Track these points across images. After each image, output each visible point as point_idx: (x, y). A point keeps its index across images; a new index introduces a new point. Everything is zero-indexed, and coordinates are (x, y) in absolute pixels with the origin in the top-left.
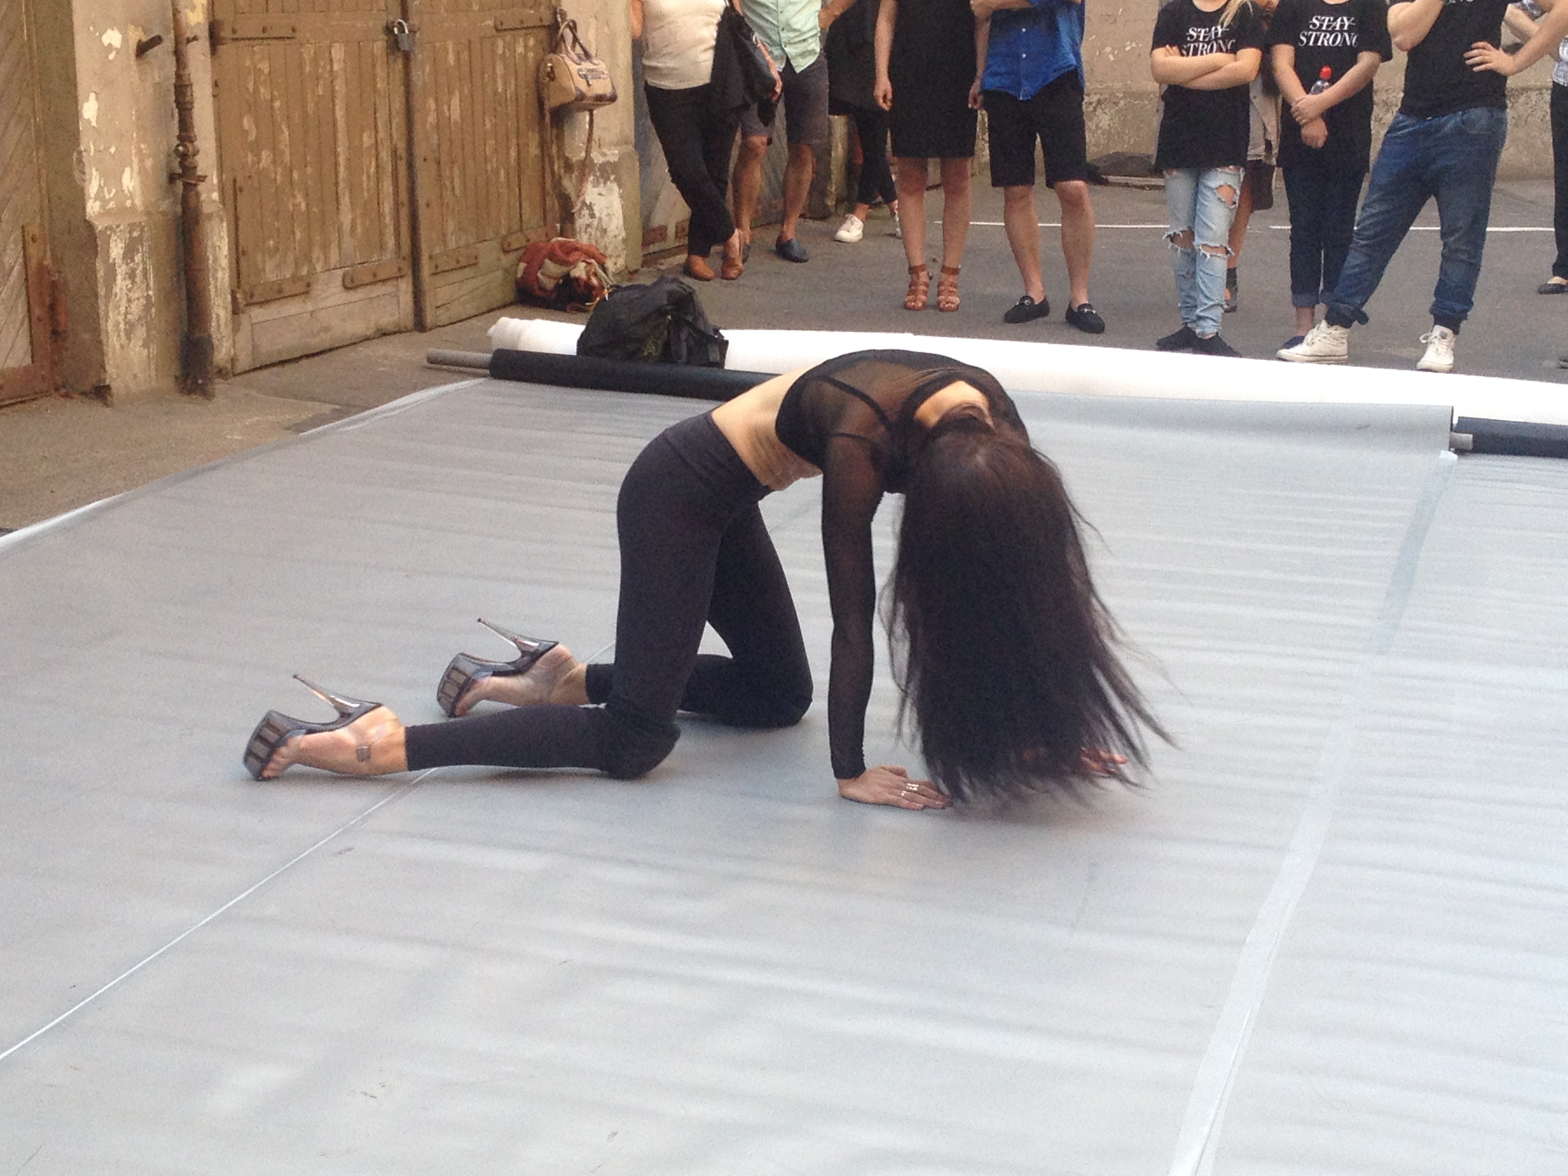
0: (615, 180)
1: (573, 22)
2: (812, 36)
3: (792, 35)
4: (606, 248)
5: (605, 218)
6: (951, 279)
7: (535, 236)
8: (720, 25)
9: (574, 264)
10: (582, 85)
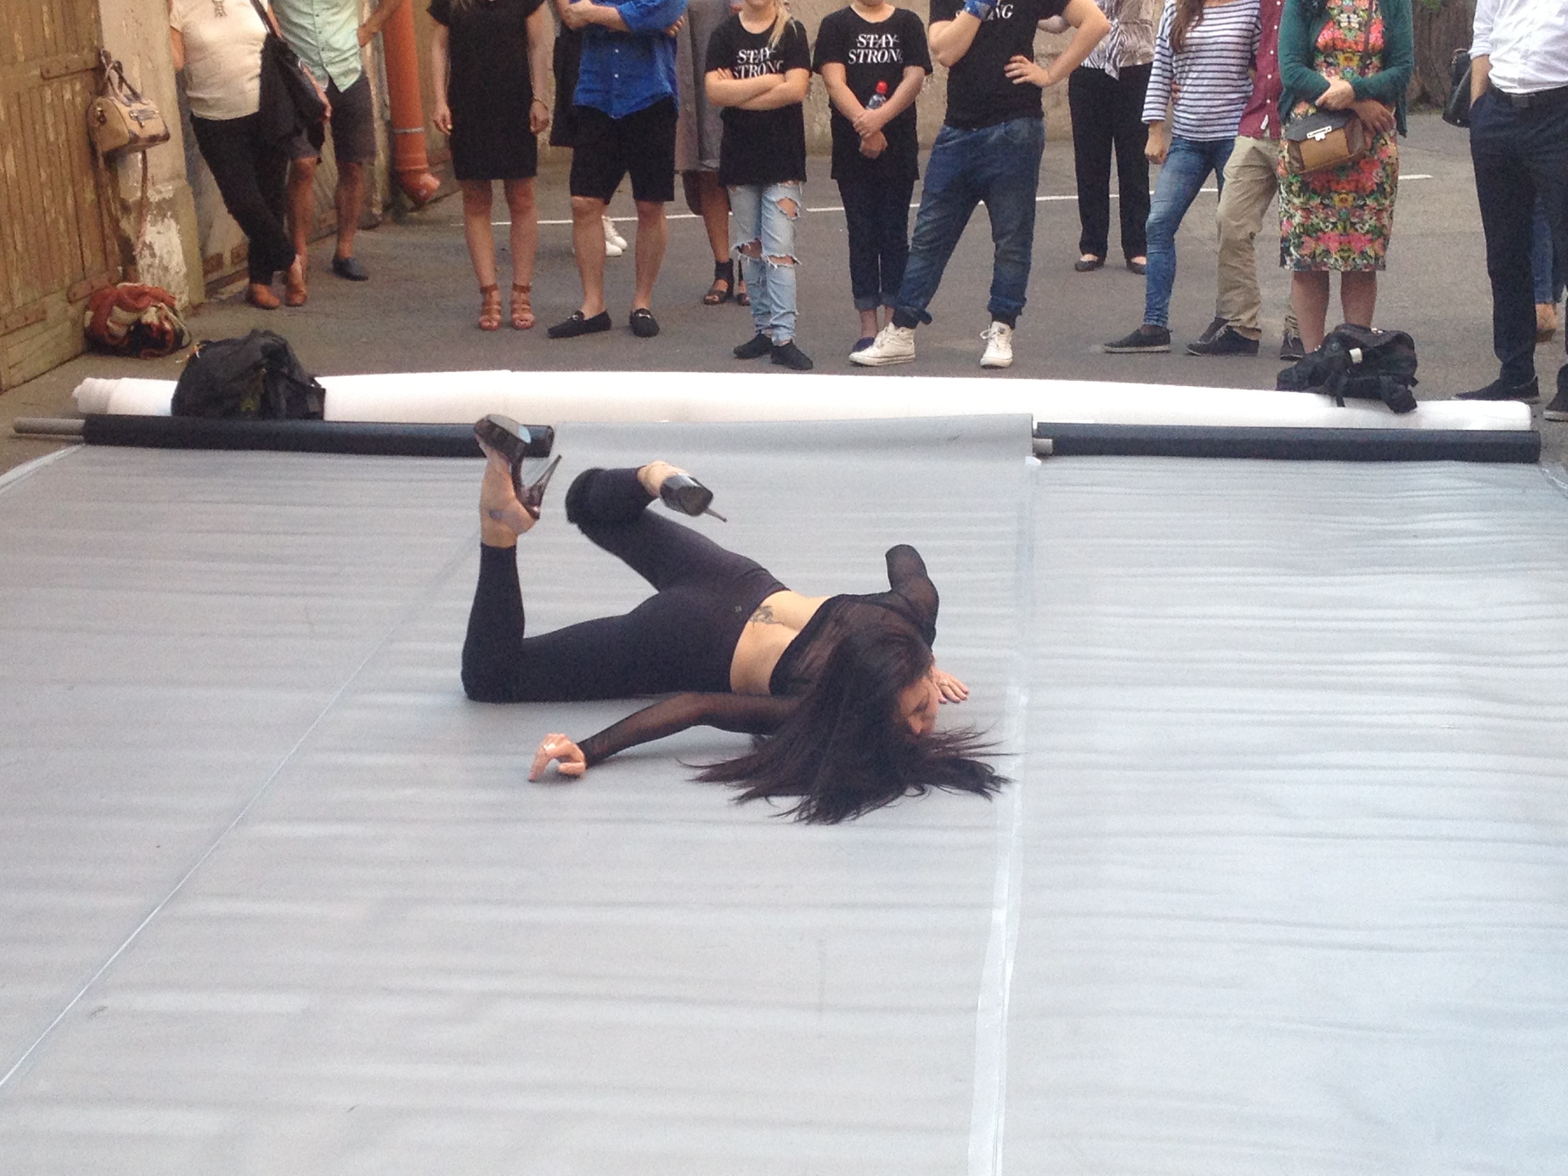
0: (171, 216)
1: (119, 63)
2: (352, 55)
3: (333, 54)
4: (169, 286)
5: (165, 256)
6: (523, 296)
7: (101, 282)
8: (262, 52)
9: (143, 310)
10: (135, 127)
